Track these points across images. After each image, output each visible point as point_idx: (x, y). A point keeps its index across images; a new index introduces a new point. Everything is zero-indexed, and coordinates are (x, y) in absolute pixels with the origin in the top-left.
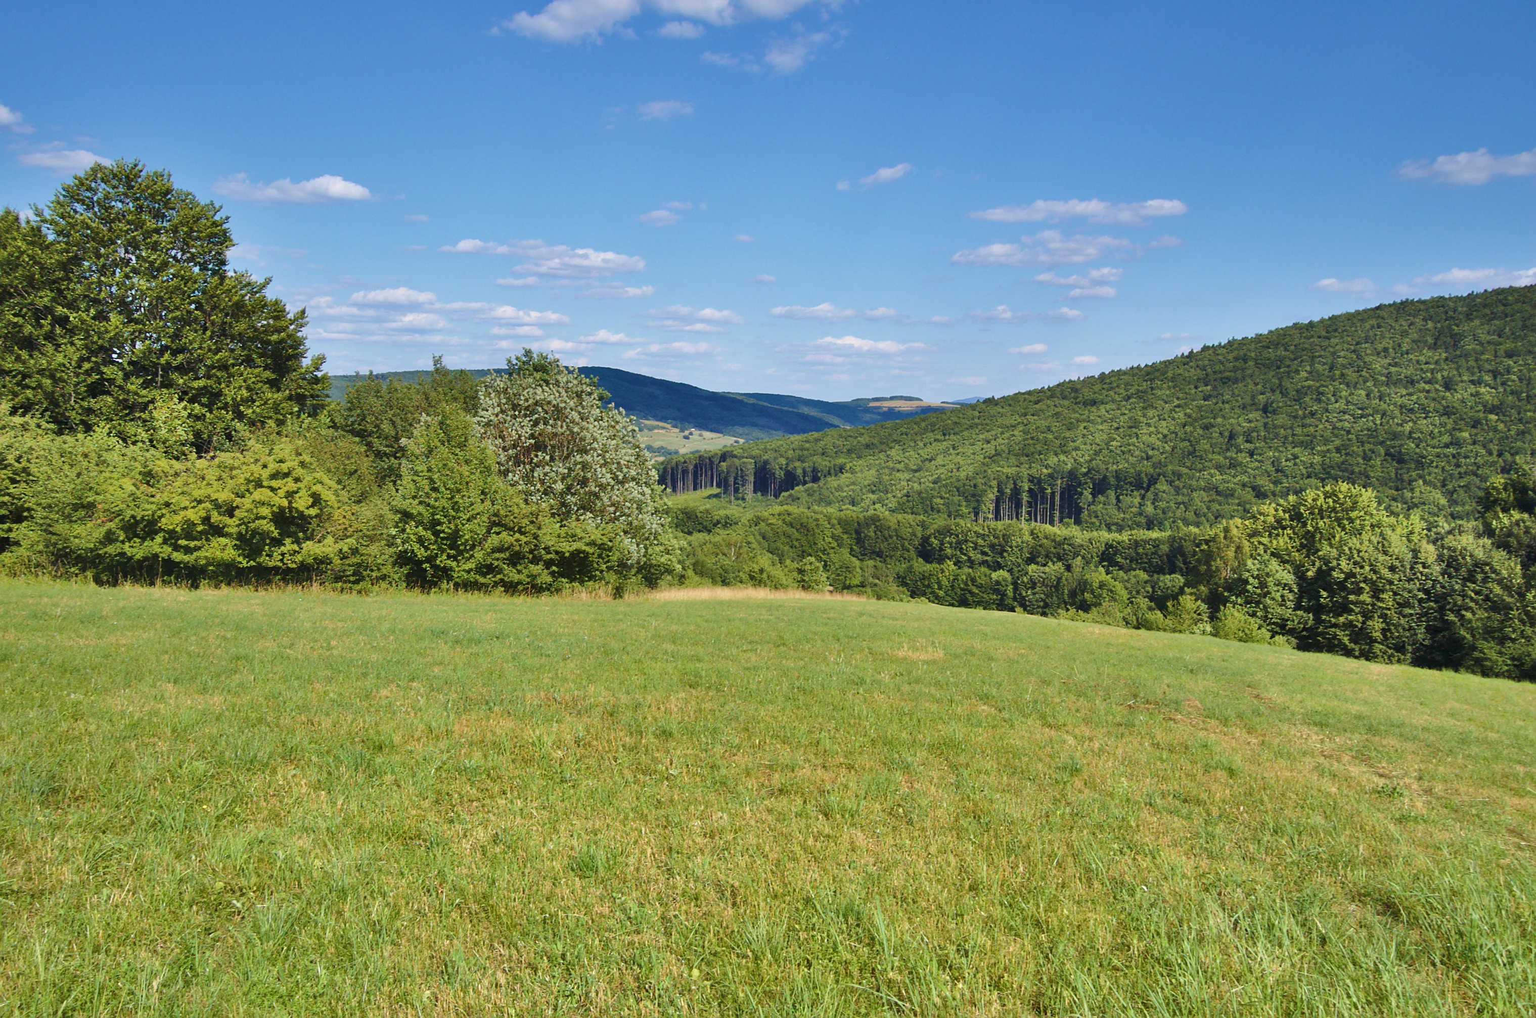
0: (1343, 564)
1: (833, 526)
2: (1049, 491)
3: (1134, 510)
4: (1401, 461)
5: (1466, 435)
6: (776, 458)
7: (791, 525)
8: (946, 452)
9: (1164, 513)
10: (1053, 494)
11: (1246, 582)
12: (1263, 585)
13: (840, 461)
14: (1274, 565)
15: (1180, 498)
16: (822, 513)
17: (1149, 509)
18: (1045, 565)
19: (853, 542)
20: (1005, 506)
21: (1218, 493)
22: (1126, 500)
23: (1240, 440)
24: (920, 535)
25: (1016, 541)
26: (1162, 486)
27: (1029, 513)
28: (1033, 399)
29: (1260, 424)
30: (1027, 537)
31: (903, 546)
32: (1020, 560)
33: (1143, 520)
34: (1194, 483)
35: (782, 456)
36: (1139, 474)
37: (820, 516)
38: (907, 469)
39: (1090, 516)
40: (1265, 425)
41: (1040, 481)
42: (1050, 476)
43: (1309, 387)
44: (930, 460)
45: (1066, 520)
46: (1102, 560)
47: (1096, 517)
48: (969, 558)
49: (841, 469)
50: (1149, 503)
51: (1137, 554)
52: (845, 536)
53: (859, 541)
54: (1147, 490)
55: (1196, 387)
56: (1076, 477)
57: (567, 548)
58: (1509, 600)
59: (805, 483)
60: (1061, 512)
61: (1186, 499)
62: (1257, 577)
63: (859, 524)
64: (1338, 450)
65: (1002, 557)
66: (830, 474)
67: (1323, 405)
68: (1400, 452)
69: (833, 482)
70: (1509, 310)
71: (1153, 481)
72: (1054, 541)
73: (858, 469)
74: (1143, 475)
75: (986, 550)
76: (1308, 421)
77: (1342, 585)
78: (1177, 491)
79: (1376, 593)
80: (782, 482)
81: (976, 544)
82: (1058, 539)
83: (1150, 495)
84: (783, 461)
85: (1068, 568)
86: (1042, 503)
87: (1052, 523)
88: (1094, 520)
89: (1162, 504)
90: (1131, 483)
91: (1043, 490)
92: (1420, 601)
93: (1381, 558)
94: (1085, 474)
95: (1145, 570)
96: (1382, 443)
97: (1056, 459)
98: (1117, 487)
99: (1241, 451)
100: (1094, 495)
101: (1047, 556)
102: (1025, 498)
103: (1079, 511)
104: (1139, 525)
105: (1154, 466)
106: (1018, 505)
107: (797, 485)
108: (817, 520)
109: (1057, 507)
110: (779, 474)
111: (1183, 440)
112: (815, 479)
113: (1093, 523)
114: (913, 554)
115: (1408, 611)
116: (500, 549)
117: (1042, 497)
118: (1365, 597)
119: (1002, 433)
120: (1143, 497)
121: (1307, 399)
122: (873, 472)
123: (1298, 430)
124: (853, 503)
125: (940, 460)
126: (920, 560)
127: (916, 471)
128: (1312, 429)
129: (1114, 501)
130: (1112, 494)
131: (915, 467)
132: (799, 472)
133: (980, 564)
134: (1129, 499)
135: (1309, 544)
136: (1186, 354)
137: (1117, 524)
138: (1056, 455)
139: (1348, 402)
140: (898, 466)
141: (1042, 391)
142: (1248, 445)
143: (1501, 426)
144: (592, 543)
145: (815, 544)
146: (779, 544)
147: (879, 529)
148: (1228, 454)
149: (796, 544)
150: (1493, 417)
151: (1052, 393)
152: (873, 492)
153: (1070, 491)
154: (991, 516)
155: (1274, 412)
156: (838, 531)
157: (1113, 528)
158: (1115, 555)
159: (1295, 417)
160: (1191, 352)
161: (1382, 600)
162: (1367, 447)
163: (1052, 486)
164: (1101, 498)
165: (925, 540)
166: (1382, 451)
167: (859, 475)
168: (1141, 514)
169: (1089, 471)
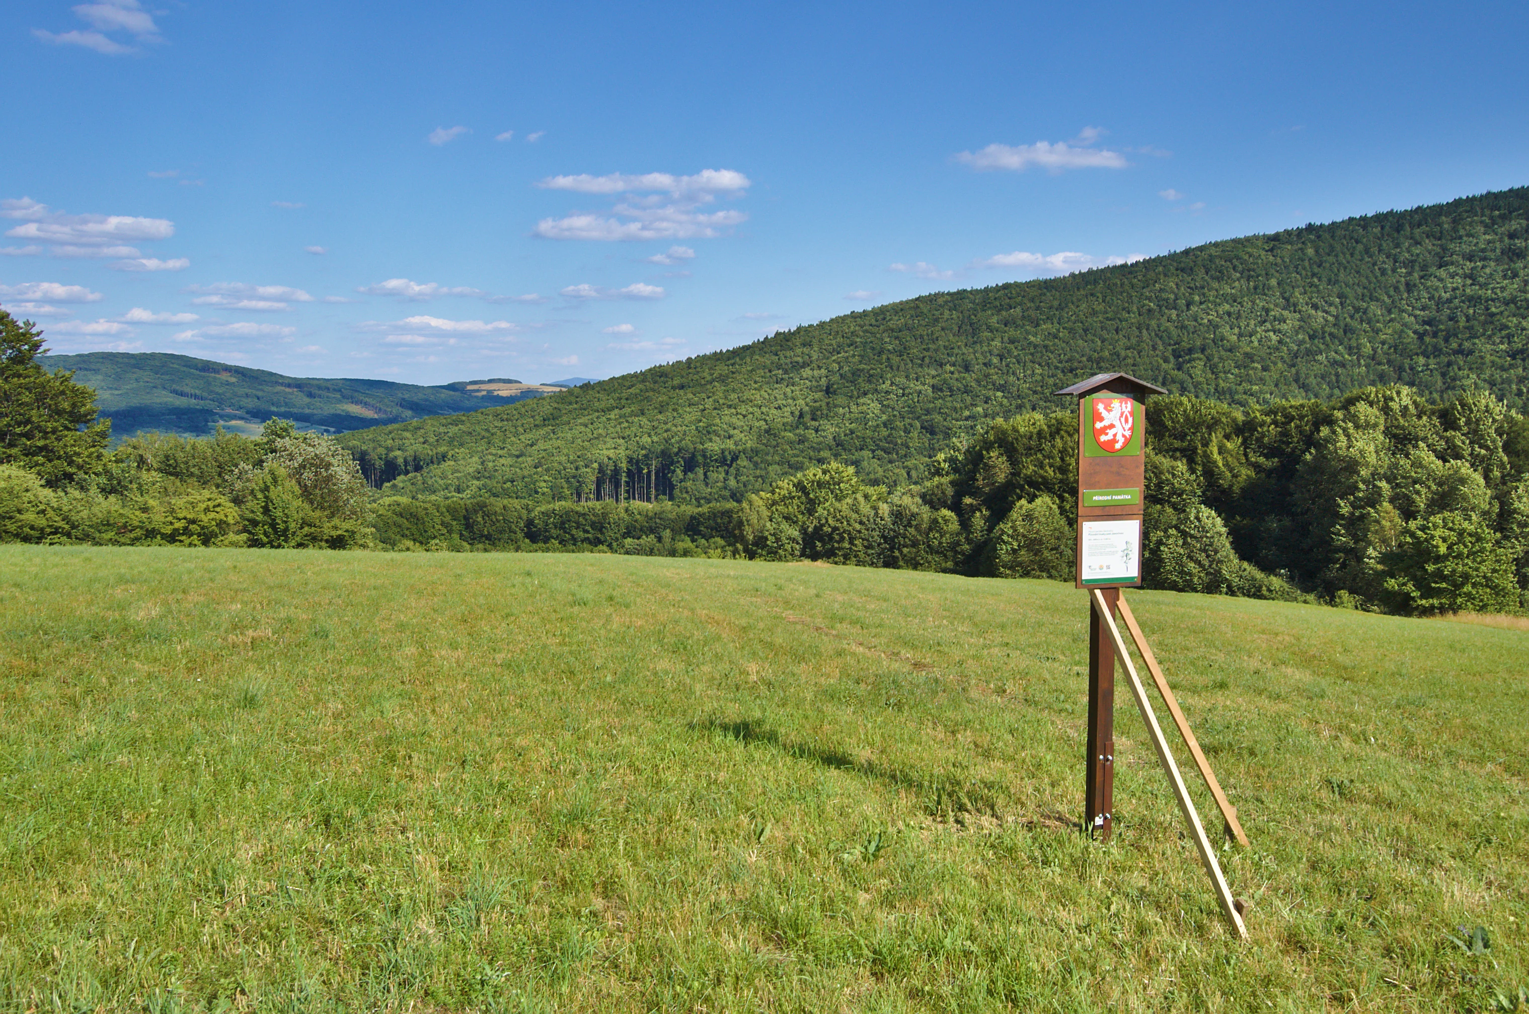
0: (830, 521)
1: (442, 514)
2: (645, 471)
3: (719, 484)
4: (933, 433)
5: (980, 409)
6: (375, 448)
7: (401, 515)
8: (545, 438)
9: (745, 486)
10: (649, 473)
11: (766, 539)
12: (778, 540)
13: (442, 449)
14: (785, 526)
15: (758, 472)
16: (430, 502)
17: (732, 483)
18: (638, 538)
19: (462, 527)
20: (607, 487)
21: (790, 467)
22: (713, 476)
23: (807, 418)
24: (525, 517)
25: (612, 517)
26: (743, 462)
27: (628, 492)
28: (627, 384)
29: (824, 404)
30: (623, 514)
31: (510, 528)
32: (618, 536)
33: (727, 493)
34: (769, 458)
35: (380, 446)
36: (723, 451)
37: (428, 505)
38: (511, 455)
39: (681, 492)
40: (828, 404)
41: (638, 461)
42: (646, 456)
43: (863, 370)
44: (532, 446)
45: (661, 497)
46: (687, 530)
47: (687, 492)
48: (573, 536)
49: (444, 457)
50: (732, 478)
51: (717, 523)
52: (454, 523)
53: (469, 526)
54: (730, 466)
55: (770, 371)
56: (670, 456)
57: (335, 533)
58: (919, 538)
59: (407, 473)
60: (656, 490)
61: (763, 473)
62: (774, 535)
63: (467, 510)
64: (885, 425)
65: (602, 533)
66: (432, 462)
67: (873, 386)
68: (932, 426)
69: (436, 470)
70: (1012, 302)
71: (735, 458)
72: (647, 516)
73: (460, 456)
74: (727, 453)
75: (587, 528)
76: (861, 401)
77: (830, 536)
78: (756, 465)
79: (851, 540)
80: (382, 472)
81: (577, 523)
82: (650, 514)
83: (732, 470)
84: (381, 451)
85: (660, 539)
86: (639, 482)
87: (649, 500)
88: (685, 495)
89: (743, 478)
90: (716, 460)
91: (640, 470)
92: (879, 545)
93: (855, 516)
94: (677, 454)
95: (722, 537)
96: (918, 418)
97: (649, 440)
98: (705, 465)
99: (807, 428)
100: (685, 472)
101: (641, 530)
102: (624, 479)
103: (672, 487)
104: (724, 498)
105: (736, 444)
106: (617, 485)
107: (399, 475)
108: (426, 509)
109: (653, 485)
110: (380, 464)
111: (758, 420)
112: (418, 468)
113: (684, 499)
114: (520, 535)
115: (870, 551)
116: (306, 536)
117: (639, 477)
118: (846, 545)
119: (598, 418)
120: (727, 473)
121: (860, 380)
122: (475, 459)
123: (854, 408)
124: (458, 490)
125: (541, 445)
126: (527, 541)
127: (518, 457)
128: (865, 408)
129: (702, 477)
130: (700, 471)
131: (517, 453)
132: (400, 461)
133: (582, 541)
134: (715, 475)
135: (811, 507)
136: (762, 339)
137: (705, 498)
138: (650, 436)
139: (892, 384)
140: (500, 452)
141: (635, 375)
142: (813, 423)
143: (1005, 401)
144: (347, 531)
145: (426, 531)
146: (390, 534)
147: (486, 515)
148: (797, 431)
149: (407, 532)
150: (999, 394)
151: (641, 377)
152: (478, 479)
153: (664, 470)
154: (592, 496)
155: (835, 393)
156: (448, 518)
157: (702, 501)
158: (698, 525)
159: (851, 397)
160: (766, 338)
161: (856, 545)
162: (908, 421)
163: (648, 466)
164: (690, 475)
165: (530, 523)
166: (918, 425)
167: (461, 462)
168: (725, 488)
169: (680, 450)
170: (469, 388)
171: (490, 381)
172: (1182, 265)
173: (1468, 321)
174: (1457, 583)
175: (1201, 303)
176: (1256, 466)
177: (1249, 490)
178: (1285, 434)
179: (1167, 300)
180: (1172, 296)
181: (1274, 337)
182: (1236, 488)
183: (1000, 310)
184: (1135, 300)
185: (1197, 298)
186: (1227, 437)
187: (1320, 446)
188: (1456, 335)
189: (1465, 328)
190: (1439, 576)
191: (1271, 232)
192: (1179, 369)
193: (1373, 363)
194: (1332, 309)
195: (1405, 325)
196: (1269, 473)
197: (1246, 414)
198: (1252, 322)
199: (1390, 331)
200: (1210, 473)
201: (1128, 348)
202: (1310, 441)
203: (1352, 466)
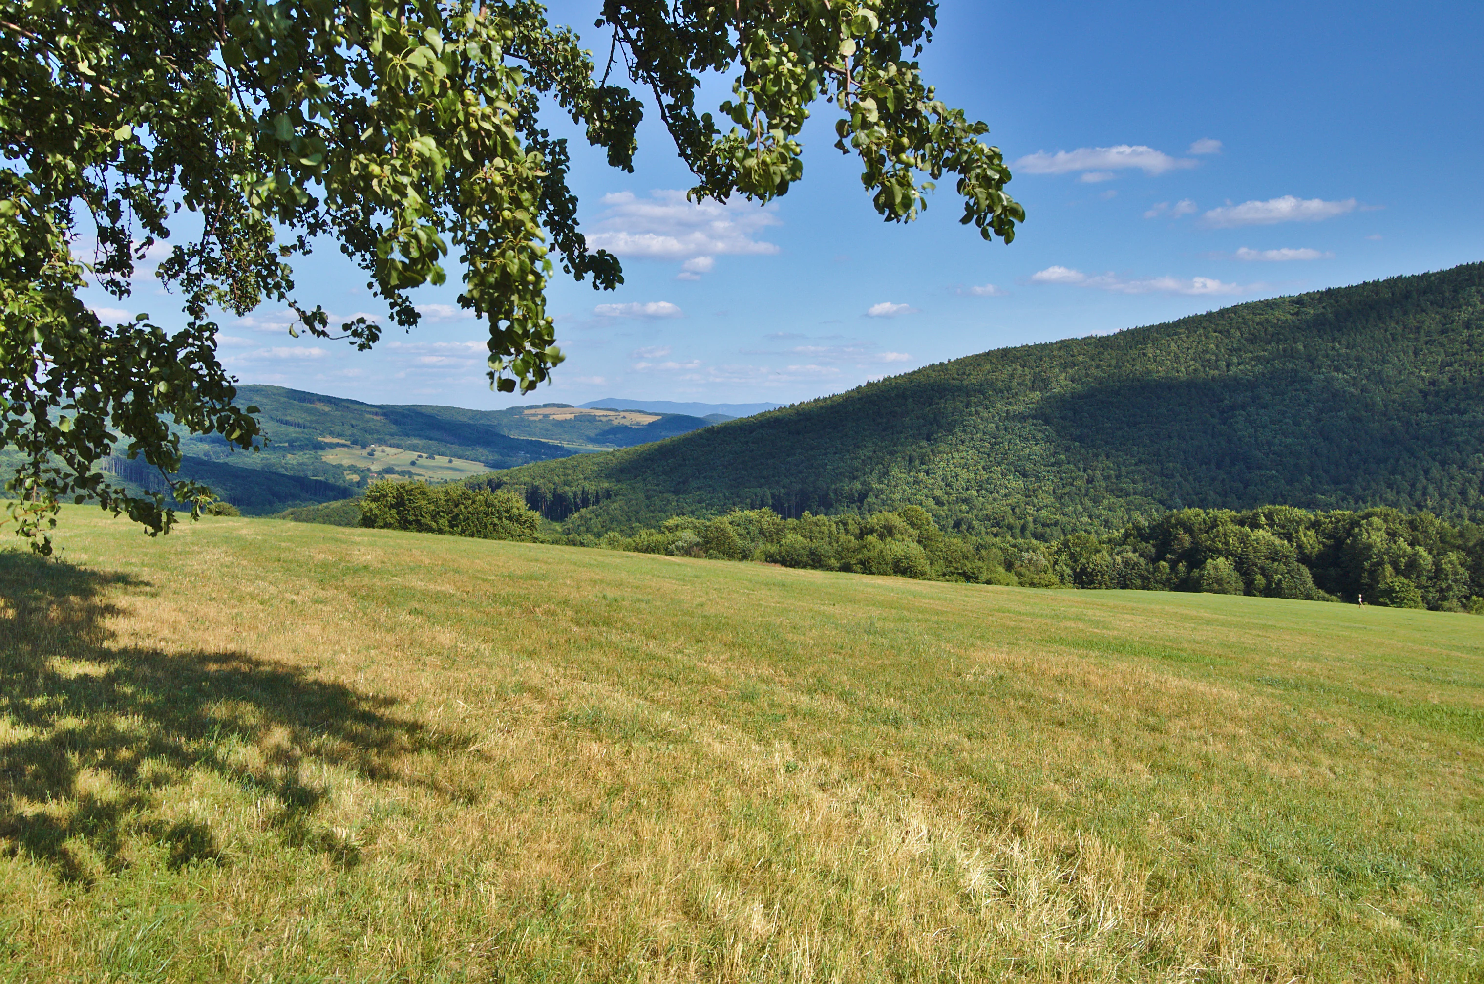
4: (1026, 476)
6: (545, 484)
23: (917, 462)
29: (928, 450)
34: (893, 496)
35: (549, 481)
36: (851, 490)
40: (932, 450)
41: (780, 498)
42: (787, 493)
56: (807, 494)
68: (1024, 470)
74: (854, 491)
78: (884, 502)
84: (551, 486)
91: (782, 505)
94: (812, 492)
96: (1012, 463)
98: (837, 501)
99: (919, 471)
110: (550, 497)
120: (859, 508)
121: (956, 430)
123: (955, 454)
128: (964, 454)
132: (570, 495)
139: (985, 433)
148: (911, 474)
153: (802, 504)
166: (1013, 469)
169: (816, 488)
170: (526, 412)
171: (545, 406)
172: (1220, 328)
173: (1464, 383)
174: (1402, 599)
175: (1239, 364)
176: (1324, 544)
177: (1320, 555)
178: (1336, 528)
179: (1209, 360)
180: (1214, 357)
181: (1303, 397)
182: (1314, 555)
183: (1065, 368)
184: (1182, 360)
185: (1235, 360)
186: (1307, 528)
187: (1355, 537)
188: (1454, 396)
189: (1462, 389)
190: (1396, 597)
191: (1295, 293)
192: (1224, 424)
193: (1384, 419)
194: (1351, 370)
195: (1413, 386)
196: (1329, 547)
197: (1316, 516)
198: (1283, 382)
199: (1400, 391)
200: (1300, 547)
201: (1180, 405)
202: (1349, 533)
203: (1369, 547)
